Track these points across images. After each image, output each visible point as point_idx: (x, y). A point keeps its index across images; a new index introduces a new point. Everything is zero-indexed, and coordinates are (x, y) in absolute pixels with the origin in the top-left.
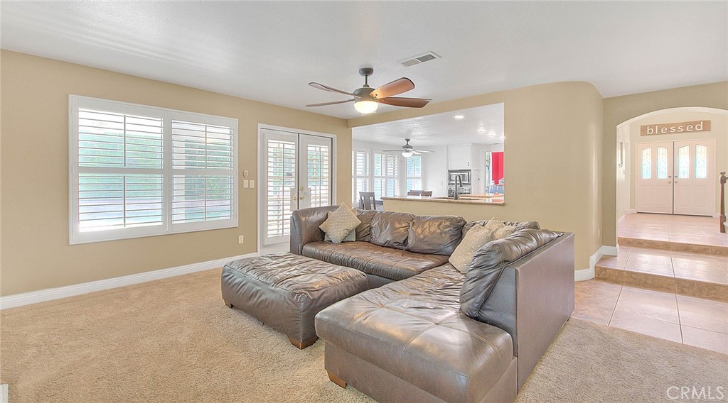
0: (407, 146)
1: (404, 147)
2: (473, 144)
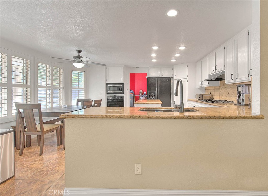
0: (79, 57)
1: (75, 57)
2: (125, 66)
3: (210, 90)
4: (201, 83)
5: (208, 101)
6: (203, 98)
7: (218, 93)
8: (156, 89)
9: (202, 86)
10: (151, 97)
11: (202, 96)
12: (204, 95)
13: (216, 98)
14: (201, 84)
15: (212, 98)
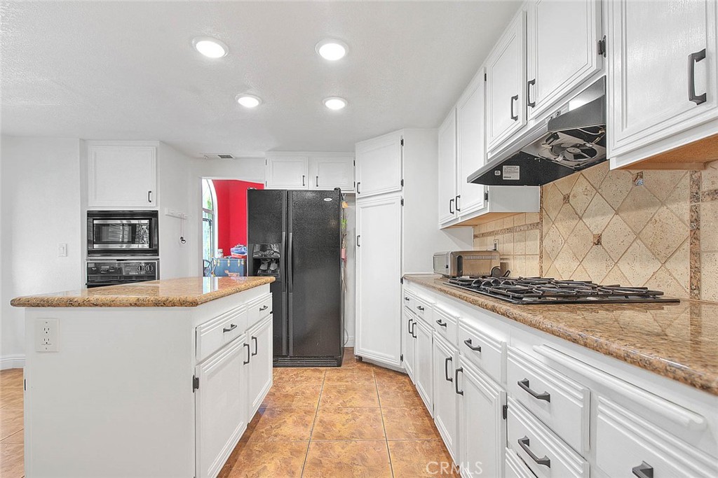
2: (163, 142)
3: (490, 234)
4: (453, 203)
5: (488, 284)
6: (465, 270)
7: (533, 245)
8: (284, 233)
9: (459, 214)
10: (263, 267)
11: (459, 259)
12: (465, 258)
13: (523, 268)
14: (454, 209)
15: (502, 271)
